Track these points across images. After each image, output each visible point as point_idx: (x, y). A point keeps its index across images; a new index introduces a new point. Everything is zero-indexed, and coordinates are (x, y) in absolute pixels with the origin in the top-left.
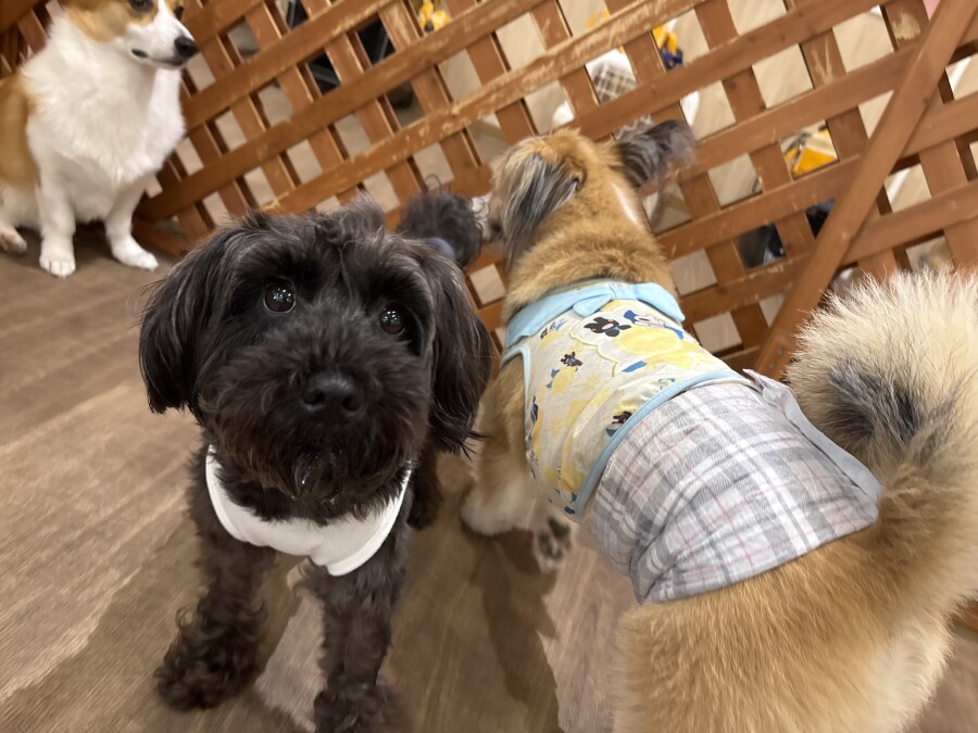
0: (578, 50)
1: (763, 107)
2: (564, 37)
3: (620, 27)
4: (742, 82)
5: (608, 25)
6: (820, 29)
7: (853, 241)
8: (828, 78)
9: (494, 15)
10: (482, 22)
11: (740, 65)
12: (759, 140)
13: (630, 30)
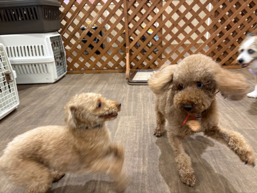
0: (90, 26)
1: (112, 24)
2: (87, 26)
3: (93, 22)
4: (109, 22)
5: (92, 22)
6: (113, 13)
7: (129, 33)
8: (117, 18)
9: (79, 26)
10: (78, 28)
11: (108, 20)
12: (114, 27)
13: (94, 22)
